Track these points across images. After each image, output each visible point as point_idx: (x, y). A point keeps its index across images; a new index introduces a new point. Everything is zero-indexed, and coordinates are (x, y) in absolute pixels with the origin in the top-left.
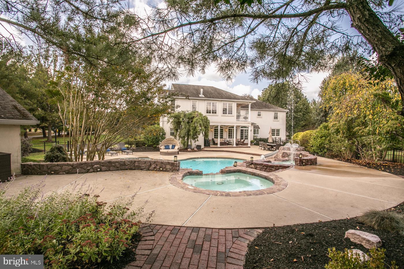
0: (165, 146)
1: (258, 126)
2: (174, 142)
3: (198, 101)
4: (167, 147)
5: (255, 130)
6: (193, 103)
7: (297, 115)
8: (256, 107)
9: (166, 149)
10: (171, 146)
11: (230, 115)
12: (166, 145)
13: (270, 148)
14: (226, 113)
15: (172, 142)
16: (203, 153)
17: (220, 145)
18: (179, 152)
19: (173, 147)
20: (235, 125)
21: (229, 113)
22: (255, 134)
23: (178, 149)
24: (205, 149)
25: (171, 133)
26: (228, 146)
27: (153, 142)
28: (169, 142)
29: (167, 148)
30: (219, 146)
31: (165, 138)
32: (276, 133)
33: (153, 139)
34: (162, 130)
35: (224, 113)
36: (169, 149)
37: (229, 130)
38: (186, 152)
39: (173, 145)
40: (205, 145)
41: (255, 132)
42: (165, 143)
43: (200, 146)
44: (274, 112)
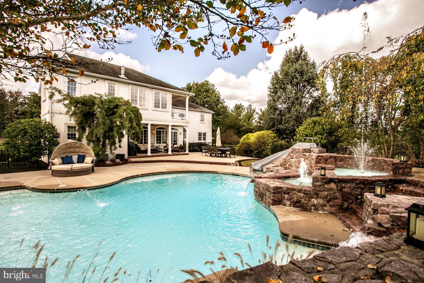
0: (62, 158)
2: (83, 150)
3: (117, 84)
4: (67, 160)
6: (109, 86)
7: (219, 118)
9: (63, 163)
10: (75, 158)
11: (163, 110)
12: (64, 156)
14: (159, 107)
15: (77, 150)
16: (135, 166)
17: (151, 153)
18: (95, 168)
19: (81, 159)
20: (170, 124)
21: (162, 107)
23: (92, 162)
24: (133, 160)
25: (69, 134)
26: (160, 154)
27: (31, 152)
28: (72, 150)
29: (69, 161)
30: (149, 154)
31: (59, 143)
32: (202, 137)
33: (31, 145)
34: (51, 128)
35: (155, 106)
36: (73, 163)
37: (157, 131)
38: (104, 166)
39: (79, 156)
40: (129, 154)
42: (61, 152)
43: (124, 155)
44: (201, 113)
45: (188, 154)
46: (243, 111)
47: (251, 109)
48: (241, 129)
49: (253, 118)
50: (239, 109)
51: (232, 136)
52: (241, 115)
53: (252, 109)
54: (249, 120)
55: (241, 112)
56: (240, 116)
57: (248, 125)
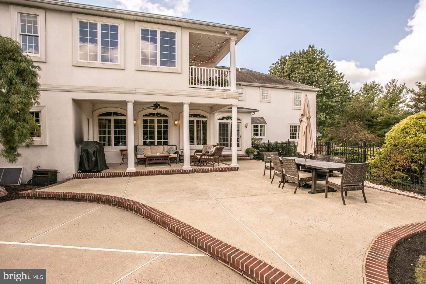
1: (262, 118)
5: (257, 126)
6: (23, 21)
8: (258, 82)
11: (166, 69)
13: (310, 179)
14: (153, 63)
20: (186, 101)
21: (164, 63)
22: (257, 135)
32: (298, 132)
35: (145, 62)
41: (257, 130)
44: (294, 91)
45: (236, 169)
46: (379, 93)
47: (395, 86)
48: (375, 120)
49: (399, 101)
50: (371, 90)
51: (357, 132)
52: (376, 99)
53: (398, 86)
54: (391, 105)
55: (374, 95)
56: (373, 100)
57: (390, 112)
